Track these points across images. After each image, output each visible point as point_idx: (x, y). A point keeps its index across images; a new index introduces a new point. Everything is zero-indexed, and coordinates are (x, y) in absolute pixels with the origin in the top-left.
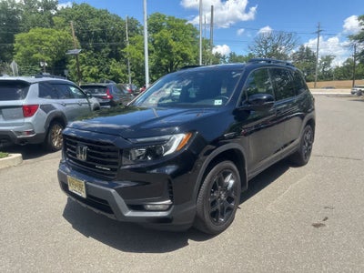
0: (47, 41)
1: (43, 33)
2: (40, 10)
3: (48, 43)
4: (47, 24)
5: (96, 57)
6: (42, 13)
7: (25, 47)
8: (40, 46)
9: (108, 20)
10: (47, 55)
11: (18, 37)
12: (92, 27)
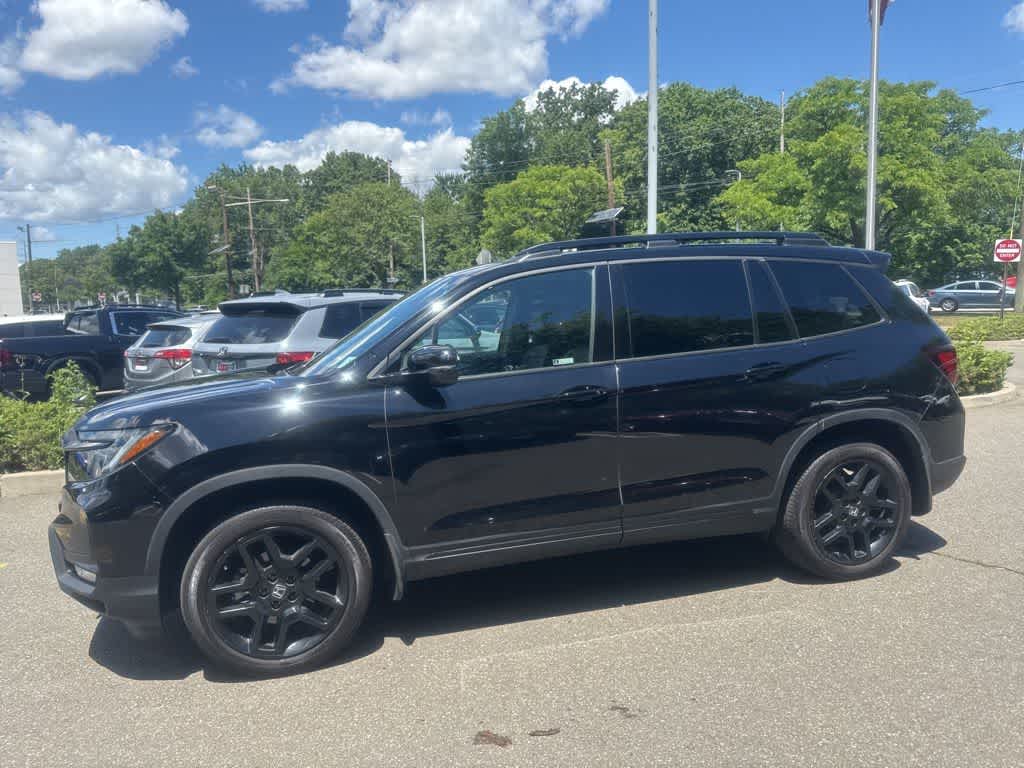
0: (546, 195)
1: (540, 178)
2: (575, 119)
3: (546, 202)
4: (588, 150)
5: (694, 220)
6: (578, 127)
7: (502, 215)
8: (530, 210)
9: (731, 118)
10: (544, 229)
11: (489, 194)
12: (689, 143)
